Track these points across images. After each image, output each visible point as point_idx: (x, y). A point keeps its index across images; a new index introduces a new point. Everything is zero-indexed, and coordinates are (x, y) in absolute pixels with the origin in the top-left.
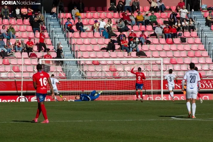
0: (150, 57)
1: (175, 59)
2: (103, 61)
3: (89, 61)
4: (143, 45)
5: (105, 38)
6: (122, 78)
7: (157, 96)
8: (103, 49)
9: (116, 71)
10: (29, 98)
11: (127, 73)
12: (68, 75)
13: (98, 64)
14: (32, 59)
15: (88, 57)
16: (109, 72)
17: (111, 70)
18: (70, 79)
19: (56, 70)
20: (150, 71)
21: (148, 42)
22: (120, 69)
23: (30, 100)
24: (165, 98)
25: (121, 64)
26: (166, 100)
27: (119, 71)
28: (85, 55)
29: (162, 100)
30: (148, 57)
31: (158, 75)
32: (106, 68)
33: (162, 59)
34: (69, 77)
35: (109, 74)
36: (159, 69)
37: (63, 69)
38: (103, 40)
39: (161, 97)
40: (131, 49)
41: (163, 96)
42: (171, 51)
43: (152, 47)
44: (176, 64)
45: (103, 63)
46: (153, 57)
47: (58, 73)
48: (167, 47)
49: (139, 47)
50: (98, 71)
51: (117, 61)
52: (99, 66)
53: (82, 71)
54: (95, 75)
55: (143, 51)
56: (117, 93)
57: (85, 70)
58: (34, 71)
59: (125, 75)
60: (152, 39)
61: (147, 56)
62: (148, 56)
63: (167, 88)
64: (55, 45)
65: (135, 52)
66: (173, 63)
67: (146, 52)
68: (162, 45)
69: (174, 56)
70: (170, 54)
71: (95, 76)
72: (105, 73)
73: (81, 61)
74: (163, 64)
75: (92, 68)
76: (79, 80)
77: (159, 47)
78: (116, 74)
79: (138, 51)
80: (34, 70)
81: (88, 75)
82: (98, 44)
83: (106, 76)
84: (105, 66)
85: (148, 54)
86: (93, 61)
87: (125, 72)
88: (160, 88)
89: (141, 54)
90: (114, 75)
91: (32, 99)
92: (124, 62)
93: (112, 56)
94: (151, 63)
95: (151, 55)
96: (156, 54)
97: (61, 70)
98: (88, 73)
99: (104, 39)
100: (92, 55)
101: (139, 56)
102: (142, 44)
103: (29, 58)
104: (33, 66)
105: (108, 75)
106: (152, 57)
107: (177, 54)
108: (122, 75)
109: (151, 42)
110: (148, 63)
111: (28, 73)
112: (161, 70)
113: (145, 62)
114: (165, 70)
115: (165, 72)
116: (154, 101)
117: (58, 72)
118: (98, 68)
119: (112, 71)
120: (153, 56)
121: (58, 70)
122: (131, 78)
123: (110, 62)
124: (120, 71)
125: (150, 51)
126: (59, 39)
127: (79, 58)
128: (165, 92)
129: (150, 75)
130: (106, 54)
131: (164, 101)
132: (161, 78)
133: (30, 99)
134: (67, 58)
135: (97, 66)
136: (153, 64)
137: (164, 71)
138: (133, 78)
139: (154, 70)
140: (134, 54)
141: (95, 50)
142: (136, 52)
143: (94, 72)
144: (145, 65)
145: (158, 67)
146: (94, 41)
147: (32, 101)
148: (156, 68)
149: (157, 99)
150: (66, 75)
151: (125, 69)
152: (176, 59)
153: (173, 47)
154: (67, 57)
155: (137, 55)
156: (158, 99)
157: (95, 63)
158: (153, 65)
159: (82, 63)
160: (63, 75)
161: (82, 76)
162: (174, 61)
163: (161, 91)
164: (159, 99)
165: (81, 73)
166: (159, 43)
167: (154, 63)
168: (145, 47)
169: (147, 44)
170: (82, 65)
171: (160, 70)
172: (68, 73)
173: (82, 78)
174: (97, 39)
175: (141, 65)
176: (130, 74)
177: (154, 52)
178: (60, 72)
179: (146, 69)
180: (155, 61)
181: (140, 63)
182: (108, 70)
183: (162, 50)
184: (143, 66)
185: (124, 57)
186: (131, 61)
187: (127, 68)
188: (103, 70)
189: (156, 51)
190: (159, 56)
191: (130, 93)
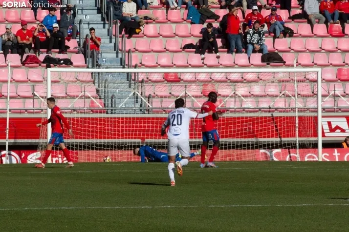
0: (293, 66)
1: (348, 71)
2: (187, 74)
3: (157, 74)
4: (277, 40)
5: (192, 23)
6: (231, 112)
7: (309, 152)
8: (187, 47)
10: (23, 155)
11: (242, 101)
12: (110, 105)
13: (177, 80)
14: (30, 69)
15: (154, 64)
16: (201, 99)
18: (115, 113)
19: (83, 93)
20: (294, 96)
21: (288, 33)
22: (223, 90)
23: (24, 160)
24: (325, 156)
25: (226, 81)
26: (328, 160)
27: (224, 96)
28: (148, 59)
29: (320, 160)
30: (288, 66)
31: (311, 104)
32: (195, 90)
33: (319, 70)
34: (112, 110)
36: (313, 92)
37: (98, 91)
38: (187, 27)
39: (317, 154)
40: (250, 47)
41: (323, 152)
42: (339, 51)
43: (296, 43)
45: (188, 77)
46: (298, 65)
47: (87, 100)
48: (330, 43)
49: (268, 43)
51: (218, 73)
52: (178, 84)
53: (141, 95)
55: (276, 51)
57: (147, 94)
58: (35, 95)
59: (238, 105)
60: (297, 24)
61: (285, 62)
62: (287, 63)
64: (80, 38)
65: (259, 55)
66: (343, 78)
67: (284, 54)
68: (320, 40)
69: (346, 62)
70: (337, 59)
71: (170, 107)
72: (193, 101)
73: (138, 73)
74: (322, 81)
76: (135, 116)
77: (313, 44)
79: (266, 52)
80: (35, 92)
81: (156, 104)
82: (177, 37)
83: (195, 107)
84: (193, 86)
85: (288, 58)
86: (166, 74)
87: (237, 99)
88: (316, 135)
89: (272, 58)
91: (29, 157)
92: (234, 77)
93: (209, 63)
94: (296, 79)
95: (295, 61)
96: (305, 59)
97: (95, 94)
98: (154, 100)
99: (189, 25)
100: (164, 61)
101: (268, 64)
102: (275, 37)
103: (24, 67)
104: (32, 84)
106: (297, 66)
108: (231, 104)
109: (295, 32)
110: (287, 78)
111: (22, 100)
112: (317, 95)
113: (281, 76)
114: (326, 93)
115: (327, 99)
116: (303, 163)
117: (89, 98)
118: (177, 89)
120: (299, 62)
121: (88, 94)
122: (250, 112)
123: (202, 77)
124: (227, 96)
125: (292, 51)
126: (89, 24)
127: (135, 67)
128: (327, 142)
129: (293, 106)
130: (195, 58)
131: (324, 162)
132: (316, 111)
133: (26, 157)
134: (107, 68)
135: (175, 84)
136: (298, 81)
137: (324, 96)
138: (254, 112)
139: (302, 93)
140: (257, 58)
141: (171, 48)
142: (261, 54)
143: (169, 97)
144: (282, 83)
145: (310, 87)
146: (167, 29)
147: (29, 162)
148: (306, 89)
149: (308, 158)
150: (105, 104)
151: (237, 93)
153: (344, 43)
154: (107, 64)
155: (263, 60)
156: (312, 159)
157: (170, 78)
158: (300, 84)
159: (141, 77)
160: (98, 104)
161: (141, 106)
162: (345, 75)
163: (318, 141)
164: (314, 158)
165: (139, 100)
166: (313, 35)
167: (302, 78)
168: (282, 44)
169: (285, 36)
170: (142, 82)
171: (314, 95)
172: (110, 100)
173: (141, 110)
174: (174, 26)
175: (273, 82)
176: (249, 104)
177: (300, 54)
178: (93, 99)
179: (283, 93)
180: (304, 74)
181: (270, 78)
182: (199, 94)
183: (319, 49)
184: (277, 84)
185: (235, 65)
186: (251, 73)
187: (242, 90)
188: (188, 93)
189: (306, 51)
190: (313, 62)
191: (248, 145)
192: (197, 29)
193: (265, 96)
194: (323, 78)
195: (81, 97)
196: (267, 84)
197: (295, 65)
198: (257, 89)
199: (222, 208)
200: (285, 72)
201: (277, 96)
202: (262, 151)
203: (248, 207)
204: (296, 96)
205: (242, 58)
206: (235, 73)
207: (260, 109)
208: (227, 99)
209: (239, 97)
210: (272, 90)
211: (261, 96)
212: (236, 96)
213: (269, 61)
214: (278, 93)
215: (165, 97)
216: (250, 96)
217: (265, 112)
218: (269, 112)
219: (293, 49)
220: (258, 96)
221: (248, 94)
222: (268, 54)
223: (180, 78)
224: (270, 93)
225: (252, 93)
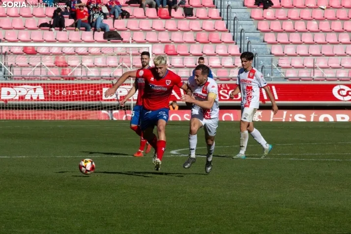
0: (129, 42)
1: (174, 47)
2: (43, 48)
3: (18, 47)
6: (79, 79)
8: (43, 25)
9: (66, 65)
11: (87, 71)
13: (34, 52)
15: (15, 39)
16: (54, 68)
17: (57, 65)
21: (125, 15)
22: (73, 61)
25: (75, 53)
27: (72, 67)
28: (10, 35)
30: (125, 42)
32: (49, 61)
33: (150, 46)
35: (55, 72)
38: (42, 9)
42: (166, 30)
43: (132, 24)
44: (176, 54)
45: (43, 50)
46: (133, 41)
48: (159, 24)
49: (109, 23)
50: (34, 67)
51: (68, 48)
52: (36, 56)
53: (5, 64)
54: (28, 72)
55: (116, 30)
56: (70, 107)
57: (9, 64)
59: (84, 74)
60: (132, 8)
61: (122, 39)
62: (124, 40)
65: (102, 33)
66: (169, 52)
67: (122, 32)
68: (151, 21)
69: (172, 40)
70: (164, 37)
71: (28, 74)
72: (47, 70)
74: (153, 55)
75: (22, 60)
77: (146, 24)
78: (67, 72)
79: (108, 30)
81: (16, 72)
82: (34, 17)
83: (49, 75)
84: (48, 57)
85: (125, 35)
86: (25, 48)
87: (83, 69)
89: (112, 36)
90: (63, 73)
92: (81, 50)
93: (60, 39)
94: (131, 52)
95: (131, 39)
96: (139, 36)
98: (15, 69)
99: (44, 8)
100: (24, 36)
101: (109, 40)
102: (114, 18)
105: (53, 74)
106: (132, 42)
107: (177, 37)
108: (78, 73)
109: (131, 14)
110: (124, 53)
113: (119, 51)
118: (34, 60)
119: (59, 66)
120: (134, 39)
122: (92, 80)
123: (55, 50)
124: (75, 66)
125: (128, 30)
130: (49, 35)
135: (32, 56)
136: (133, 55)
138: (98, 79)
140: (100, 35)
141: (29, 26)
143: (28, 67)
144: (119, 56)
146: (26, 10)
151: (83, 64)
152: (176, 46)
153: (171, 24)
155: (105, 37)
157: (29, 51)
158: (135, 57)
159: (4, 50)
161: (4, 74)
162: (171, 50)
165: (3, 69)
166: (146, 17)
167: (136, 52)
168: (120, 24)
169: (123, 18)
170: (5, 54)
173: (4, 77)
174: (32, 8)
175: (113, 55)
176: (93, 73)
177: (135, 32)
179: (121, 64)
180: (138, 49)
181: (111, 52)
182: (52, 64)
183: (151, 29)
184: (116, 57)
185: (81, 41)
186: (95, 47)
187: (87, 62)
188: (43, 64)
189: (139, 30)
190: (145, 40)
191: (93, 107)
192: (51, 11)
193: (106, 67)
194: (154, 52)
196: (108, 57)
197: (131, 42)
198: (100, 61)
200: (122, 47)
201: (116, 67)
202: (103, 112)
204: (131, 67)
205: (88, 35)
206: (82, 48)
207: (102, 78)
208: (75, 69)
209: (85, 67)
210: (112, 62)
211: (103, 67)
212: (83, 67)
213: (109, 38)
214: (117, 64)
215: (24, 67)
216: (94, 67)
217: (107, 79)
218: (110, 80)
219: (129, 29)
220: (101, 67)
221: (92, 65)
222: (109, 32)
223: (36, 51)
224: (110, 65)
225: (95, 64)
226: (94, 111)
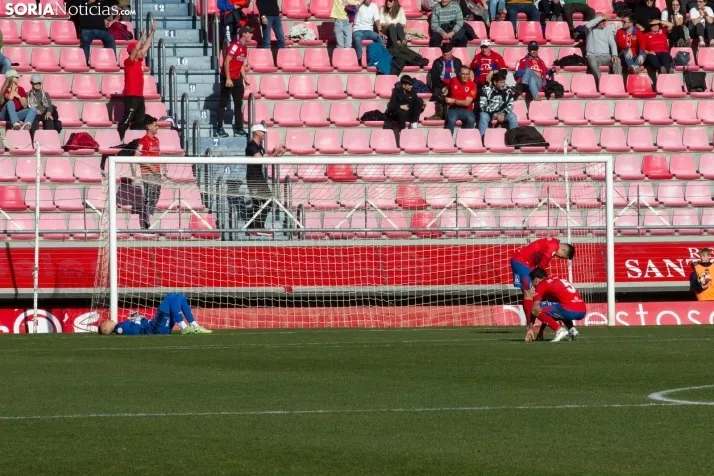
0: (561, 151)
1: (663, 160)
2: (370, 165)
3: (314, 166)
4: (532, 103)
5: (378, 73)
6: (450, 237)
7: (592, 310)
8: (370, 116)
9: (422, 205)
10: (67, 317)
11: (469, 217)
12: (227, 225)
13: (350, 177)
14: (79, 159)
15: (308, 148)
16: (394, 213)
17: (401, 204)
18: (237, 239)
19: (176, 203)
20: (565, 208)
21: (553, 90)
22: (438, 197)
23: (68, 327)
24: (622, 317)
25: (441, 178)
26: (627, 324)
27: (436, 208)
28: (297, 139)
29: (612, 323)
30: (554, 151)
31: (595, 222)
32: (383, 196)
33: (609, 158)
34: (231, 233)
35: (397, 221)
36: (599, 200)
37: (205, 197)
38: (368, 80)
39: (606, 312)
41: (617, 310)
42: (647, 124)
43: (569, 109)
44: (668, 177)
45: (370, 172)
46: (572, 149)
47: (184, 215)
48: (630, 110)
49: (518, 111)
50: (350, 208)
51: (427, 165)
52: (352, 186)
53: (285, 205)
54: (338, 222)
55: (532, 125)
56: (434, 298)
57: (296, 204)
58: (87, 206)
59: (462, 224)
60: (569, 75)
61: (548, 145)
62: (552, 146)
63: (630, 276)
64: (171, 101)
65: (501, 132)
66: (653, 173)
67: (546, 129)
68: (611, 103)
69: (659, 144)
70: (642, 138)
71: (337, 227)
72: (380, 219)
73: (278, 165)
74: (614, 179)
75: (325, 194)
76: (276, 244)
77: (600, 111)
78: (425, 220)
79: (514, 126)
80: (87, 202)
81: (312, 221)
82: (350, 98)
83: (383, 227)
84: (381, 189)
85: (553, 136)
86: (331, 167)
87: (461, 213)
88: (602, 276)
89: (523, 137)
90: (416, 220)
91: (78, 321)
94: (567, 174)
95: (566, 143)
96: (585, 138)
97: (199, 204)
98: (308, 215)
99: (373, 76)
100: (327, 141)
101: (517, 148)
102: (529, 98)
103: (67, 153)
104: (82, 186)
105: (395, 226)
106: (569, 151)
107: (670, 138)
108: (450, 222)
109: (565, 89)
110: (553, 174)
111: (62, 215)
112: (605, 204)
113: (540, 171)
114: (623, 201)
115: (623, 211)
117: (188, 210)
118: (351, 194)
119: (406, 208)
120: (574, 145)
121: (185, 204)
122: (483, 236)
123: (397, 172)
124: (441, 208)
125: (561, 124)
126: (187, 74)
128: (625, 291)
129: (562, 224)
130: (384, 137)
131: (619, 328)
132: (605, 235)
133: (71, 321)
134: (221, 156)
135: (344, 186)
136: (573, 179)
137: (617, 206)
138: (490, 236)
139: (579, 201)
140: (497, 137)
141: (339, 119)
142: (505, 130)
143: (335, 209)
144: (541, 184)
145: (592, 189)
146: (333, 84)
147: (76, 330)
148: (586, 193)
149: (590, 320)
150: (217, 223)
151: (460, 201)
152: (668, 157)
153: (656, 110)
154: (221, 149)
155: (508, 141)
156: (597, 323)
157: (339, 174)
158: (576, 184)
159: (283, 173)
160: (206, 223)
161: (285, 226)
162: (657, 169)
163: (607, 288)
164: (600, 319)
165: (282, 215)
166: (599, 94)
167: (579, 173)
168: (542, 110)
169: (548, 96)
170: (286, 180)
171: (601, 204)
172: (227, 215)
173: (285, 234)
174: (344, 77)
175: (524, 181)
176: (482, 221)
177: (576, 129)
178: (195, 212)
179: (544, 200)
180: (582, 166)
181: (521, 173)
182: (392, 203)
183: (611, 121)
184: (533, 185)
185: (456, 150)
186: (487, 164)
187: (470, 196)
188: (371, 202)
189: (585, 124)
190: (599, 145)
191: (484, 298)
192: (388, 84)
193: (511, 207)
194: (617, 173)
195: (174, 209)
196: (516, 185)
197: (566, 151)
198: (497, 195)
199: (416, 413)
200: (547, 163)
201: (532, 207)
202: (507, 307)
203: (464, 411)
204: (568, 206)
205: (469, 137)
206: (457, 165)
208: (442, 211)
209: (465, 208)
210: (525, 195)
211: (504, 207)
212: (459, 208)
213: (519, 142)
214: (535, 201)
215: (329, 209)
216: (483, 208)
217: (518, 236)
219: (562, 121)
220: (497, 207)
221: (481, 202)
222: (517, 129)
223: (355, 174)
224: (520, 202)
225: (488, 201)
226: (489, 307)
